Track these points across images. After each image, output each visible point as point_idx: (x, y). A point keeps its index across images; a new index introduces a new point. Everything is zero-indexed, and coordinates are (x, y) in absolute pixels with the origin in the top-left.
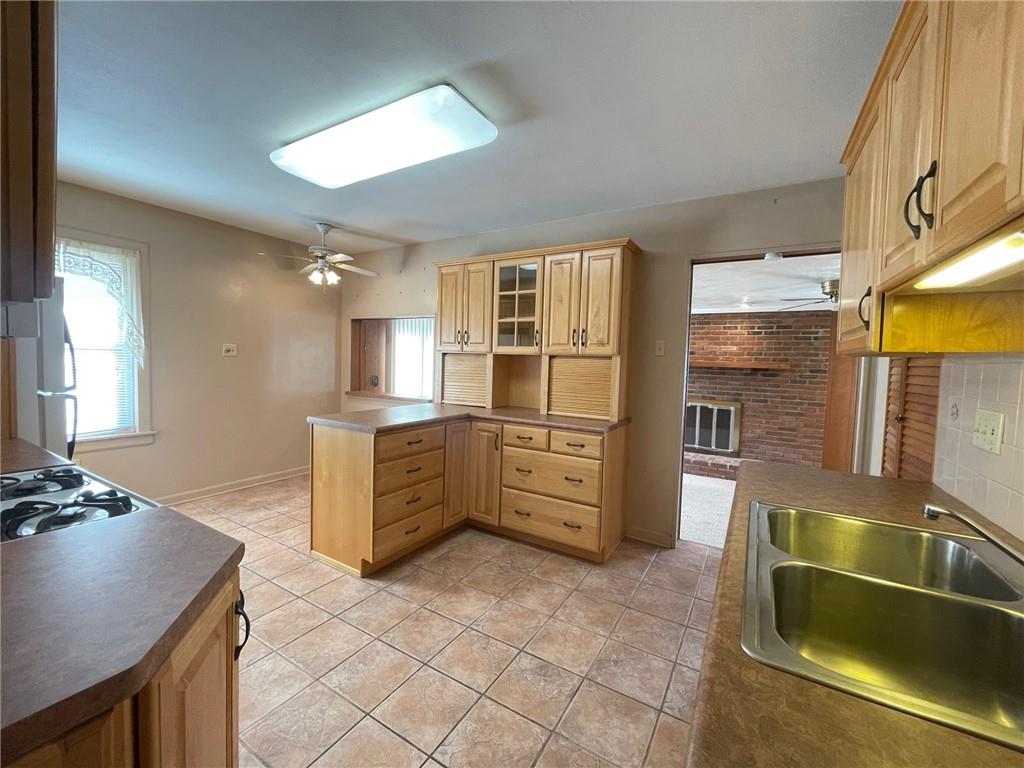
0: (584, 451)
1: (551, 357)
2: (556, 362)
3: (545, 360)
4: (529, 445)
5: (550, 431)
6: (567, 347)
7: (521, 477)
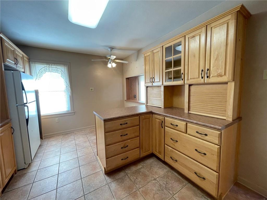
0: (206, 138)
1: (190, 85)
2: (192, 88)
3: (187, 87)
4: (176, 128)
5: (187, 123)
6: (199, 79)
7: (174, 143)
